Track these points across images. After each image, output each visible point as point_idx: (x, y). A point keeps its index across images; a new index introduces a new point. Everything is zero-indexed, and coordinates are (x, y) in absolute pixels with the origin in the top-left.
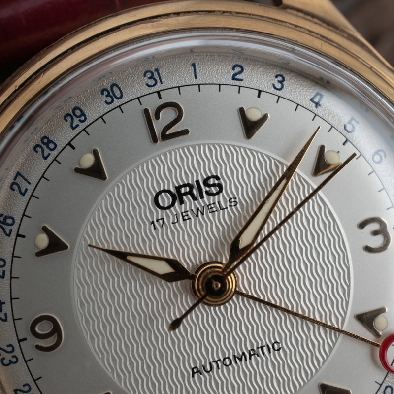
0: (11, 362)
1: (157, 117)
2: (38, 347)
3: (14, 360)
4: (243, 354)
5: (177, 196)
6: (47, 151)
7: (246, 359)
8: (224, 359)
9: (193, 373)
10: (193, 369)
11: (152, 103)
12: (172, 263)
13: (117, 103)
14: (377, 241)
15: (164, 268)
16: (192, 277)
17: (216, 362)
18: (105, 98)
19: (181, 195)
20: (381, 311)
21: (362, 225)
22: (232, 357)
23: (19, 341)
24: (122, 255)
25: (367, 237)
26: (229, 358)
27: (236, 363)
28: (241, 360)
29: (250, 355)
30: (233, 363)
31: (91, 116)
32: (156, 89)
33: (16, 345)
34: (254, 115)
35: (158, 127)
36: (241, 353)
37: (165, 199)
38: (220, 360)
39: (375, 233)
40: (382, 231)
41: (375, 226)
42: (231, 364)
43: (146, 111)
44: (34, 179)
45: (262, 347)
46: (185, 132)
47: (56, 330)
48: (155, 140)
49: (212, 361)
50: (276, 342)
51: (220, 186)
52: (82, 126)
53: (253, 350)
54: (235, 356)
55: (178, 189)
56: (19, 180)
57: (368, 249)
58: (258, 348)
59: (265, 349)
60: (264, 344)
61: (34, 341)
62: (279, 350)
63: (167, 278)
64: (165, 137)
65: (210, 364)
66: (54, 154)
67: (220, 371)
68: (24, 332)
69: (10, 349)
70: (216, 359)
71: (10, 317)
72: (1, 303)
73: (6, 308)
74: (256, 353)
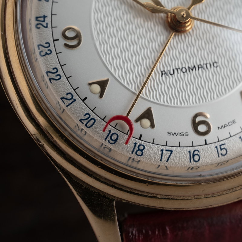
0: (47, 54)
3: (49, 52)
4: (194, 67)
7: (196, 70)
8: (182, 68)
9: (162, 74)
10: (162, 72)
17: (177, 69)
22: (187, 68)
23: (54, 41)
26: (185, 68)
27: (189, 71)
28: (192, 70)
29: (199, 68)
30: (188, 71)
33: (51, 43)
36: (193, 66)
38: (179, 68)
42: (186, 71)
45: (206, 64)
47: (78, 36)
49: (174, 68)
50: (215, 62)
53: (201, 65)
54: (189, 68)
58: (204, 64)
59: (208, 66)
60: (208, 62)
61: (62, 41)
62: (217, 67)
65: (173, 70)
67: (179, 75)
68: (58, 35)
69: (47, 45)
70: (177, 67)
71: (49, 26)
72: (45, 17)
73: (48, 20)
74: (202, 67)
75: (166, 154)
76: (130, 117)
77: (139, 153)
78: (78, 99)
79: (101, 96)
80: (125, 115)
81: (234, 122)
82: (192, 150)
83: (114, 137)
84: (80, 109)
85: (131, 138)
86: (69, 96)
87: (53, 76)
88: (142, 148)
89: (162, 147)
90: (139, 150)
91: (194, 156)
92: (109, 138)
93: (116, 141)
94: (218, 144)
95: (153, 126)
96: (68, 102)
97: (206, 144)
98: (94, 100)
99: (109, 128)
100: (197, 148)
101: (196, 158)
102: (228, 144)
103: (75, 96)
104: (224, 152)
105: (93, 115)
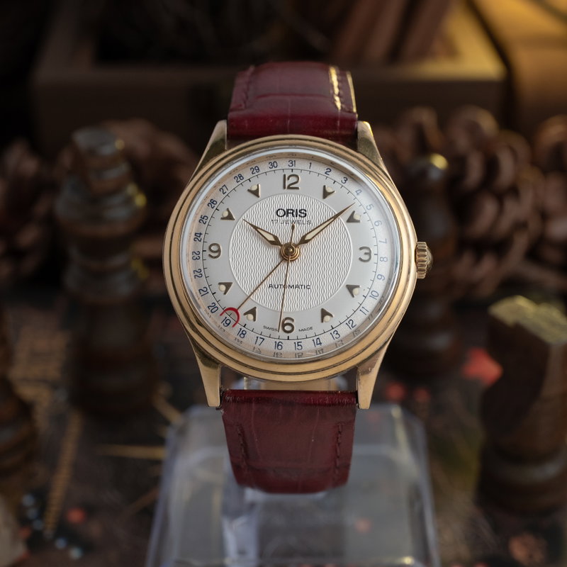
0: (196, 259)
1: (288, 179)
2: (210, 256)
3: (198, 258)
5: (286, 213)
6: (239, 179)
7: (293, 288)
9: (270, 286)
11: (288, 173)
12: (275, 237)
13: (274, 169)
14: (366, 257)
15: (271, 238)
16: (281, 245)
17: (281, 285)
18: (269, 166)
19: (288, 213)
20: (358, 287)
21: (361, 249)
23: (203, 251)
24: (256, 228)
25: (362, 254)
27: (289, 288)
28: (291, 288)
29: (296, 287)
31: (261, 171)
32: (292, 168)
33: (201, 253)
34: (329, 190)
35: (287, 183)
36: (292, 285)
37: (281, 213)
39: (366, 254)
40: (369, 254)
41: (367, 251)
43: (285, 176)
44: (230, 189)
46: (297, 188)
47: (219, 251)
48: (284, 188)
50: (309, 285)
51: (306, 214)
52: (257, 174)
53: (298, 285)
54: (289, 286)
55: (288, 210)
56: (224, 188)
57: (361, 259)
58: (300, 285)
59: (303, 287)
60: (303, 284)
61: (208, 252)
62: (309, 289)
63: (272, 243)
64: (289, 188)
65: (278, 285)
66: (242, 181)
67: (281, 289)
68: (206, 248)
69: (198, 253)
71: (202, 241)
72: (201, 234)
73: (202, 236)
74: (298, 287)
75: (260, 340)
76: (239, 311)
77: (242, 336)
78: (210, 292)
79: (225, 293)
80: (236, 308)
81: (311, 328)
82: (278, 341)
83: (228, 322)
84: (210, 299)
85: (238, 324)
86: (205, 290)
87: (198, 274)
88: (244, 332)
89: (257, 335)
90: (243, 334)
91: (278, 345)
92: (224, 322)
93: (228, 324)
94: (296, 341)
95: (254, 320)
96: (203, 293)
97: (288, 339)
98: (220, 295)
99: (225, 315)
100: (281, 341)
101: (280, 347)
102: (304, 343)
103: (209, 290)
104: (300, 347)
105: (217, 305)
